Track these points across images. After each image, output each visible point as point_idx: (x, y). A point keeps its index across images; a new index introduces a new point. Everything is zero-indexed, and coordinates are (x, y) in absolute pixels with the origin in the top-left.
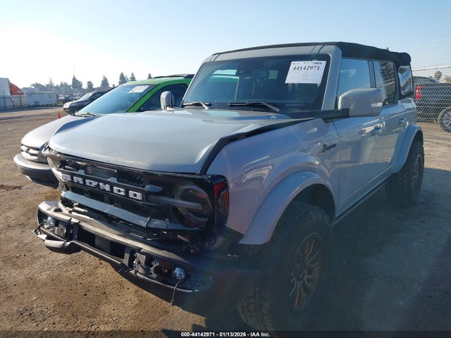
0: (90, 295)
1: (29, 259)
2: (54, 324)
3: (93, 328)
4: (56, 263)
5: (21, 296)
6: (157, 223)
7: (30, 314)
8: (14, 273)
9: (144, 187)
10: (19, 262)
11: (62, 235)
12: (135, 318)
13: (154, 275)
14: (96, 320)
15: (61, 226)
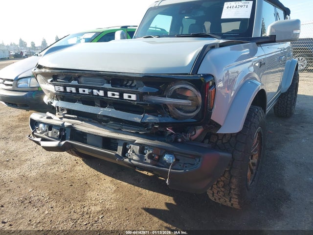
0: (76, 185)
1: (18, 162)
2: (52, 208)
3: (86, 209)
4: (41, 164)
5: (18, 189)
6: (150, 118)
7: (30, 202)
8: (8, 172)
9: (137, 89)
10: (10, 164)
11: (56, 137)
12: (116, 200)
13: (149, 161)
14: (87, 203)
15: (54, 130)
